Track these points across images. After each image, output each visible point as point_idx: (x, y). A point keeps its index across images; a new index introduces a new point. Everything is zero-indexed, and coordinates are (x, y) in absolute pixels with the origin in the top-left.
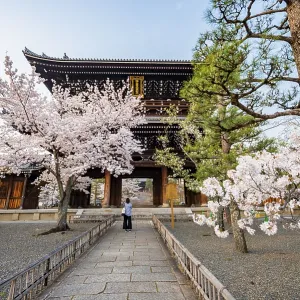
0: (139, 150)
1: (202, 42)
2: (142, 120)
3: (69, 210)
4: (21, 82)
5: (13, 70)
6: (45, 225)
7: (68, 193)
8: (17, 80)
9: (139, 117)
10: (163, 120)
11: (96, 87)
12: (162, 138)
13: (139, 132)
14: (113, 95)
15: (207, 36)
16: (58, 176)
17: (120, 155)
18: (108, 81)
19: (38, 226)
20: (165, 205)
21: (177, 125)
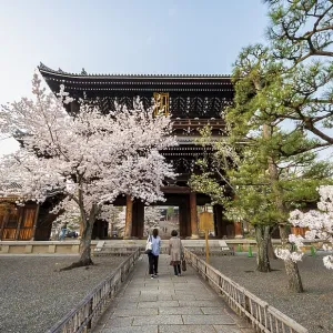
0: (172, 175)
1: (243, 57)
2: (173, 141)
3: (93, 242)
4: (49, 102)
5: (41, 88)
6: (64, 259)
7: (92, 223)
8: (45, 99)
9: (170, 139)
10: (195, 140)
11: (125, 106)
12: (200, 161)
13: (169, 155)
14: (142, 115)
15: (249, 51)
16: (81, 204)
17: (149, 181)
18: (138, 99)
19: (56, 259)
20: (194, 236)
21: (210, 146)
